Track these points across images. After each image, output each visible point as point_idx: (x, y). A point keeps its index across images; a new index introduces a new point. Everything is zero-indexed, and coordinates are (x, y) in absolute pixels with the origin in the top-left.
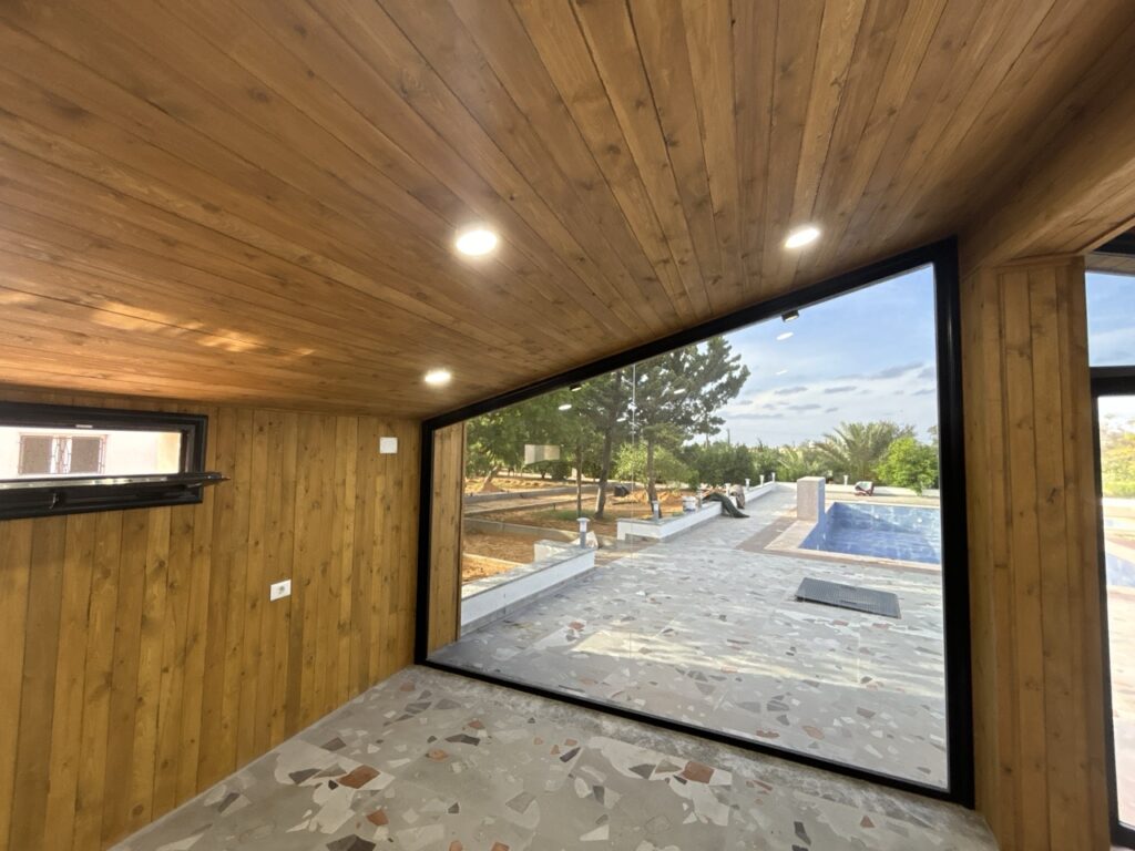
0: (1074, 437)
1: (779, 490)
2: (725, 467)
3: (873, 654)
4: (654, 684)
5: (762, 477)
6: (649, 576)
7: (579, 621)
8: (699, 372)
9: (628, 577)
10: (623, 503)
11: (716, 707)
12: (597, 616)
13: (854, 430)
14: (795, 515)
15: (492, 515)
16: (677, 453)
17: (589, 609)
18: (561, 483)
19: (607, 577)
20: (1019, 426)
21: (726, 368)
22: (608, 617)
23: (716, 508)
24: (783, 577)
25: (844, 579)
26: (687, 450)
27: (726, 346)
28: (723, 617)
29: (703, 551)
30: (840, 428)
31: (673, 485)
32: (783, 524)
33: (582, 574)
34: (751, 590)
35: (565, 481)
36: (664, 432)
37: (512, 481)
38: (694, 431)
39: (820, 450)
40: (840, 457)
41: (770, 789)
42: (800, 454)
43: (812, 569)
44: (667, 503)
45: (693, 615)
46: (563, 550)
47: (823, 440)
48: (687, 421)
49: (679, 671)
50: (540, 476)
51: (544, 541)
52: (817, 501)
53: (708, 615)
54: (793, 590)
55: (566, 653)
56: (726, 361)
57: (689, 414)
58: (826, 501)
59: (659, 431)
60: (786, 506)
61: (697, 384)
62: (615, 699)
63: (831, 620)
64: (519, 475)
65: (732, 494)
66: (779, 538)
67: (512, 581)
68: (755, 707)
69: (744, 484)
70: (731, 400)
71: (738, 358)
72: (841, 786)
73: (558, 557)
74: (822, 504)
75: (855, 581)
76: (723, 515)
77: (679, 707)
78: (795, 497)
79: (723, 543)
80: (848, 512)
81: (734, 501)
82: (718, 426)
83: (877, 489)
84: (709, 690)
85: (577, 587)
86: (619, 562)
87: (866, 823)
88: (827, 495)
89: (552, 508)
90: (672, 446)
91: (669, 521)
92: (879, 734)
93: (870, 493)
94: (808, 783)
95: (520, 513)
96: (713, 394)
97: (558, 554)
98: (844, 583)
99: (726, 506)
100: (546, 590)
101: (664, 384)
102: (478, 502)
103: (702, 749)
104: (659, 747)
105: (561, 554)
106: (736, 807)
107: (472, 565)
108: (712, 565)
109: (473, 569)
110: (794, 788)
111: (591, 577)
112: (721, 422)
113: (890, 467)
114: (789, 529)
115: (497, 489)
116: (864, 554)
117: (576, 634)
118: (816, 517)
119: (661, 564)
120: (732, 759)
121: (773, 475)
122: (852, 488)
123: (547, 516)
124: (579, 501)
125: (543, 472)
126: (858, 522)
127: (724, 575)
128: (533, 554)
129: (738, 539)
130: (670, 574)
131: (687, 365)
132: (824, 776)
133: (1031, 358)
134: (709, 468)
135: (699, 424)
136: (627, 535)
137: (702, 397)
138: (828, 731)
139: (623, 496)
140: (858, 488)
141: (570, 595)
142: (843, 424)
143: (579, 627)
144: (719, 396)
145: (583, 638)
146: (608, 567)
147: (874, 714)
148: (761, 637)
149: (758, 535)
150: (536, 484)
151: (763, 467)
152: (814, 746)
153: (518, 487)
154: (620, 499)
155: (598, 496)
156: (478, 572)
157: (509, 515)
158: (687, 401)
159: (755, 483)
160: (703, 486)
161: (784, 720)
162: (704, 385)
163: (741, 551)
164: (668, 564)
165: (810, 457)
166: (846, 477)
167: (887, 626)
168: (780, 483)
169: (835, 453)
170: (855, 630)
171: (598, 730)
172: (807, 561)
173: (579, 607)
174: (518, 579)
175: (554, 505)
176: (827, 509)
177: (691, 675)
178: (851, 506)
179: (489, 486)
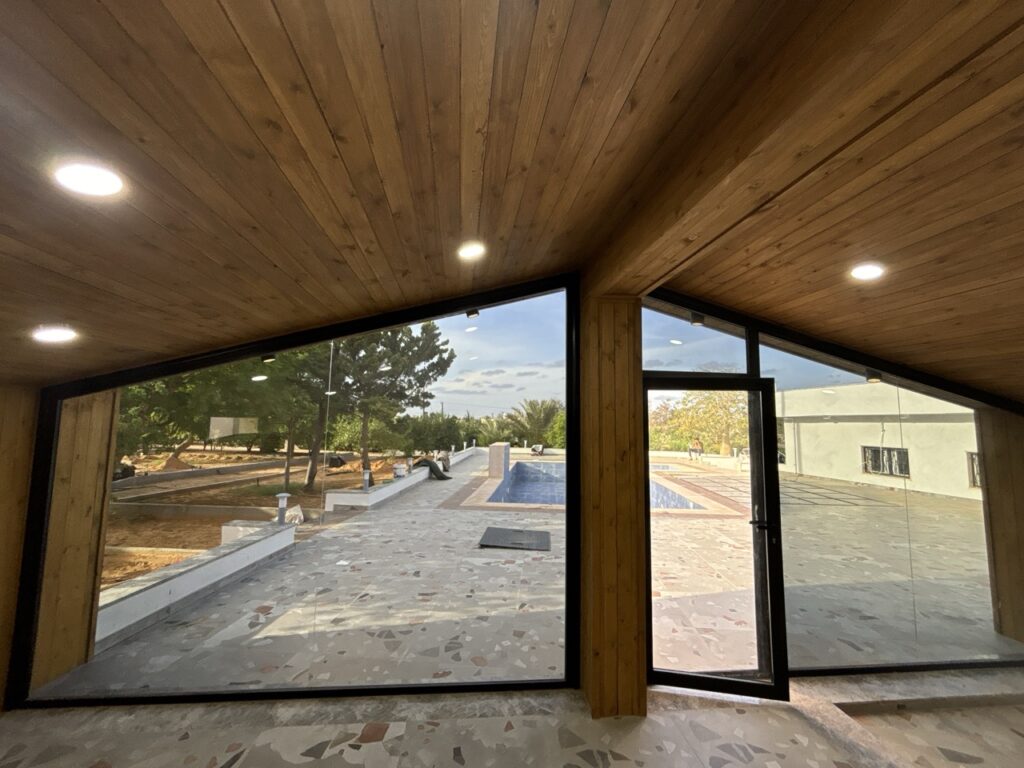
0: (634, 417)
1: (478, 454)
2: (436, 435)
3: (530, 583)
4: (342, 653)
5: (465, 444)
6: (354, 544)
7: (267, 603)
8: (413, 352)
9: (332, 549)
10: (337, 474)
11: (400, 661)
12: (289, 594)
13: (533, 405)
14: (487, 474)
15: (173, 497)
16: (389, 424)
17: (282, 589)
18: (269, 456)
19: (309, 551)
20: (607, 408)
21: (436, 350)
22: (303, 593)
23: (424, 472)
24: (472, 528)
25: (515, 524)
26: (400, 421)
27: (437, 332)
28: (417, 574)
29: (409, 513)
30: (524, 403)
31: (388, 453)
32: (478, 482)
33: (278, 553)
34: (444, 544)
35: (275, 453)
36: (379, 405)
37: (208, 455)
38: (407, 404)
39: (509, 420)
40: (523, 426)
41: (437, 725)
42: (495, 424)
43: (494, 519)
44: (382, 471)
45: (390, 577)
46: (258, 529)
47: (513, 412)
48: (401, 395)
49: (369, 634)
50: (245, 449)
51: (235, 522)
52: (503, 462)
53: (404, 574)
54: (478, 539)
55: (244, 643)
56: (437, 344)
57: (403, 388)
58: (511, 461)
59: (374, 403)
60: (481, 467)
61: (411, 362)
62: (298, 681)
63: (503, 561)
64: (219, 448)
65: (439, 459)
66: (473, 495)
67: (181, 574)
68: (434, 652)
69: (451, 450)
70: (440, 378)
71: (446, 343)
72: (495, 701)
73: (248, 538)
74: (507, 464)
75: (524, 525)
76: (430, 478)
77: (365, 671)
78: (488, 460)
79: (427, 504)
80: (526, 469)
81: (440, 466)
82: (429, 400)
83: (547, 451)
84: (394, 646)
85: (272, 566)
86: (323, 535)
87: (509, 727)
88: (511, 456)
89: (256, 484)
90: (386, 418)
91: (380, 488)
92: (525, 649)
93: (541, 454)
94: (470, 709)
95: (212, 492)
96: (425, 373)
97: (251, 535)
98: (517, 528)
99: (434, 471)
100: (231, 576)
101: (381, 360)
102: (156, 482)
103: (381, 707)
104: (339, 719)
105: (256, 534)
106: (405, 754)
107: (132, 560)
108: (414, 526)
109: (133, 565)
110: (457, 717)
111: (290, 553)
112: (431, 396)
113: (555, 433)
114: (482, 486)
115: (186, 465)
116: (535, 502)
117: (262, 619)
118: (502, 475)
119: (366, 531)
120: (408, 708)
121: (474, 441)
122: (529, 450)
123: (247, 493)
124: (288, 474)
125: (249, 445)
126: (532, 476)
127: (424, 533)
128: (220, 538)
129: (440, 498)
130: (373, 539)
131: (403, 345)
132: (483, 697)
133: (614, 362)
134: (422, 437)
135: (412, 398)
136: (336, 506)
137: (415, 375)
138: (490, 657)
139: (338, 466)
140: (534, 450)
141: (261, 577)
142: (525, 400)
143: (266, 610)
144: (431, 374)
145: (269, 622)
146: (309, 541)
147: (524, 633)
148: (447, 586)
149: (457, 494)
150: (239, 458)
151: (467, 435)
152: (479, 673)
153: (215, 462)
154: (334, 470)
155: (308, 468)
156: (138, 568)
157: (198, 495)
158: (402, 378)
159: (459, 448)
160: (417, 453)
161: (457, 658)
162: (418, 363)
163: (442, 510)
164: (374, 530)
165: (502, 426)
166: (526, 442)
167: (542, 558)
168: (479, 448)
169: (519, 422)
170: (520, 565)
171: (271, 722)
172: (492, 512)
173: (269, 588)
174: (190, 570)
175: (258, 480)
176: (511, 467)
177: (380, 636)
178: (528, 464)
179: (174, 462)
